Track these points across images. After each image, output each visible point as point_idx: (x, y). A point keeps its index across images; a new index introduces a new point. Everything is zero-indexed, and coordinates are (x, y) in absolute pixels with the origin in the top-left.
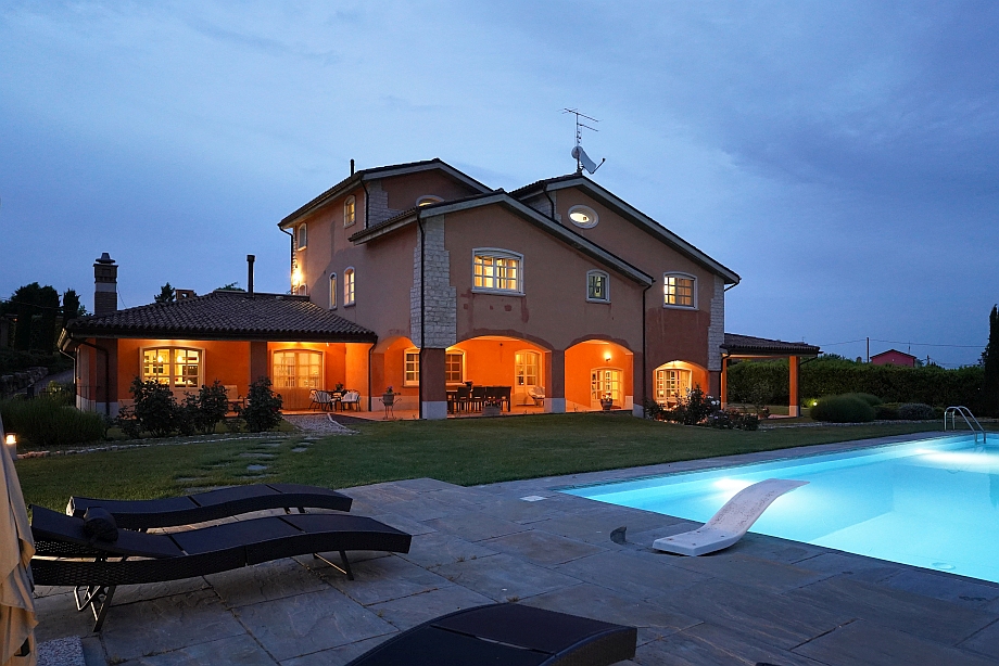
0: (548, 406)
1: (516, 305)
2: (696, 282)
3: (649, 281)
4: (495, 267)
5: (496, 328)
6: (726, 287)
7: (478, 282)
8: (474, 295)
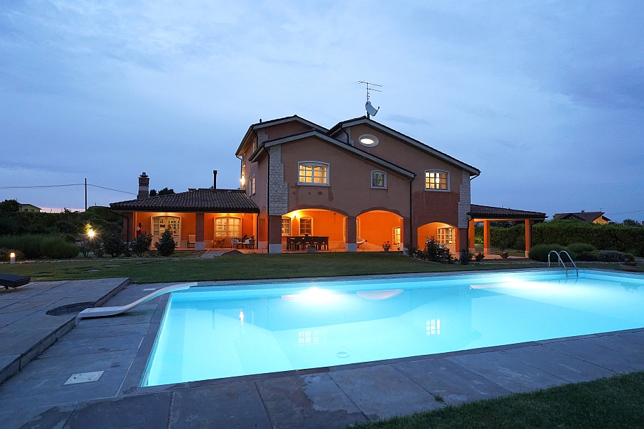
0: (346, 248)
1: (325, 192)
2: (449, 175)
3: (412, 176)
4: (313, 171)
5: (312, 204)
6: (471, 177)
7: (301, 179)
8: (300, 187)
